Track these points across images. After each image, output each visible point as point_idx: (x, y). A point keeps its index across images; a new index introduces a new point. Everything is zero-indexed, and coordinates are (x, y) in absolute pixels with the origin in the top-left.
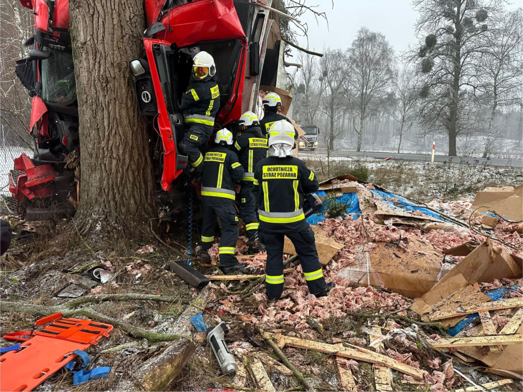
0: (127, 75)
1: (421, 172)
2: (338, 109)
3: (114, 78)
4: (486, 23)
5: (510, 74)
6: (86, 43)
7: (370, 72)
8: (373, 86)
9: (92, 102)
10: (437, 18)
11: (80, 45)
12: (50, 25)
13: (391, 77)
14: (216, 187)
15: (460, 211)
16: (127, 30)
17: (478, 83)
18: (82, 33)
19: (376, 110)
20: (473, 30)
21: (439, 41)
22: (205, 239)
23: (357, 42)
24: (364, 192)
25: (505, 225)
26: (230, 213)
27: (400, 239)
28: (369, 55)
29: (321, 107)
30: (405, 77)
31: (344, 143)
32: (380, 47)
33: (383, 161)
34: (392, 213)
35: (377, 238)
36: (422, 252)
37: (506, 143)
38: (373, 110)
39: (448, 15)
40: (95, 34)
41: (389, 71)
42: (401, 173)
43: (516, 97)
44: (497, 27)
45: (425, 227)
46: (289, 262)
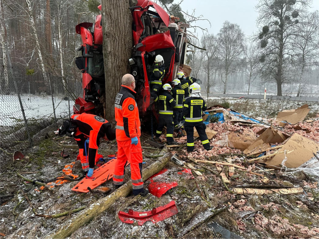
0: (127, 64)
1: (258, 105)
2: (212, 69)
3: (122, 66)
4: (298, 19)
5: (312, 48)
6: (111, 51)
7: (231, 47)
8: (233, 55)
9: (113, 76)
10: (269, 16)
11: (108, 52)
12: (93, 43)
13: (243, 50)
14: (164, 110)
15: (270, 120)
16: (127, 46)
17: (294, 53)
18: (109, 48)
19: (235, 69)
20: (290, 22)
21: (270, 29)
22: (158, 132)
23: (223, 30)
24: (226, 112)
25: (289, 126)
26: (170, 121)
27: (240, 129)
28: (230, 37)
29: (202, 68)
30: (251, 50)
31: (216, 89)
32: (236, 32)
33: (238, 99)
34: (238, 120)
35: (231, 129)
36: (249, 134)
37: (314, 88)
38: (233, 69)
39: (276, 14)
40: (115, 48)
41: (242, 46)
42: (247, 105)
43: (315, 61)
44: (304, 21)
45: (252, 126)
46: (195, 139)
